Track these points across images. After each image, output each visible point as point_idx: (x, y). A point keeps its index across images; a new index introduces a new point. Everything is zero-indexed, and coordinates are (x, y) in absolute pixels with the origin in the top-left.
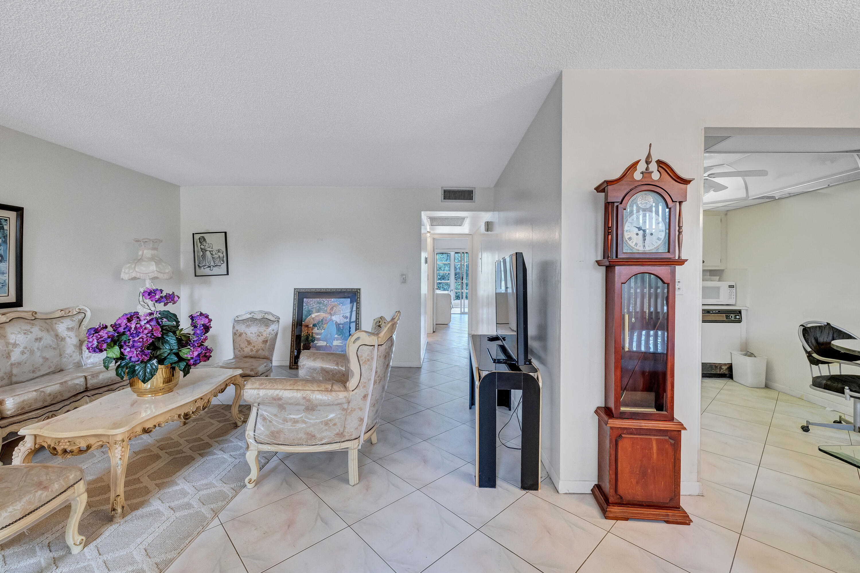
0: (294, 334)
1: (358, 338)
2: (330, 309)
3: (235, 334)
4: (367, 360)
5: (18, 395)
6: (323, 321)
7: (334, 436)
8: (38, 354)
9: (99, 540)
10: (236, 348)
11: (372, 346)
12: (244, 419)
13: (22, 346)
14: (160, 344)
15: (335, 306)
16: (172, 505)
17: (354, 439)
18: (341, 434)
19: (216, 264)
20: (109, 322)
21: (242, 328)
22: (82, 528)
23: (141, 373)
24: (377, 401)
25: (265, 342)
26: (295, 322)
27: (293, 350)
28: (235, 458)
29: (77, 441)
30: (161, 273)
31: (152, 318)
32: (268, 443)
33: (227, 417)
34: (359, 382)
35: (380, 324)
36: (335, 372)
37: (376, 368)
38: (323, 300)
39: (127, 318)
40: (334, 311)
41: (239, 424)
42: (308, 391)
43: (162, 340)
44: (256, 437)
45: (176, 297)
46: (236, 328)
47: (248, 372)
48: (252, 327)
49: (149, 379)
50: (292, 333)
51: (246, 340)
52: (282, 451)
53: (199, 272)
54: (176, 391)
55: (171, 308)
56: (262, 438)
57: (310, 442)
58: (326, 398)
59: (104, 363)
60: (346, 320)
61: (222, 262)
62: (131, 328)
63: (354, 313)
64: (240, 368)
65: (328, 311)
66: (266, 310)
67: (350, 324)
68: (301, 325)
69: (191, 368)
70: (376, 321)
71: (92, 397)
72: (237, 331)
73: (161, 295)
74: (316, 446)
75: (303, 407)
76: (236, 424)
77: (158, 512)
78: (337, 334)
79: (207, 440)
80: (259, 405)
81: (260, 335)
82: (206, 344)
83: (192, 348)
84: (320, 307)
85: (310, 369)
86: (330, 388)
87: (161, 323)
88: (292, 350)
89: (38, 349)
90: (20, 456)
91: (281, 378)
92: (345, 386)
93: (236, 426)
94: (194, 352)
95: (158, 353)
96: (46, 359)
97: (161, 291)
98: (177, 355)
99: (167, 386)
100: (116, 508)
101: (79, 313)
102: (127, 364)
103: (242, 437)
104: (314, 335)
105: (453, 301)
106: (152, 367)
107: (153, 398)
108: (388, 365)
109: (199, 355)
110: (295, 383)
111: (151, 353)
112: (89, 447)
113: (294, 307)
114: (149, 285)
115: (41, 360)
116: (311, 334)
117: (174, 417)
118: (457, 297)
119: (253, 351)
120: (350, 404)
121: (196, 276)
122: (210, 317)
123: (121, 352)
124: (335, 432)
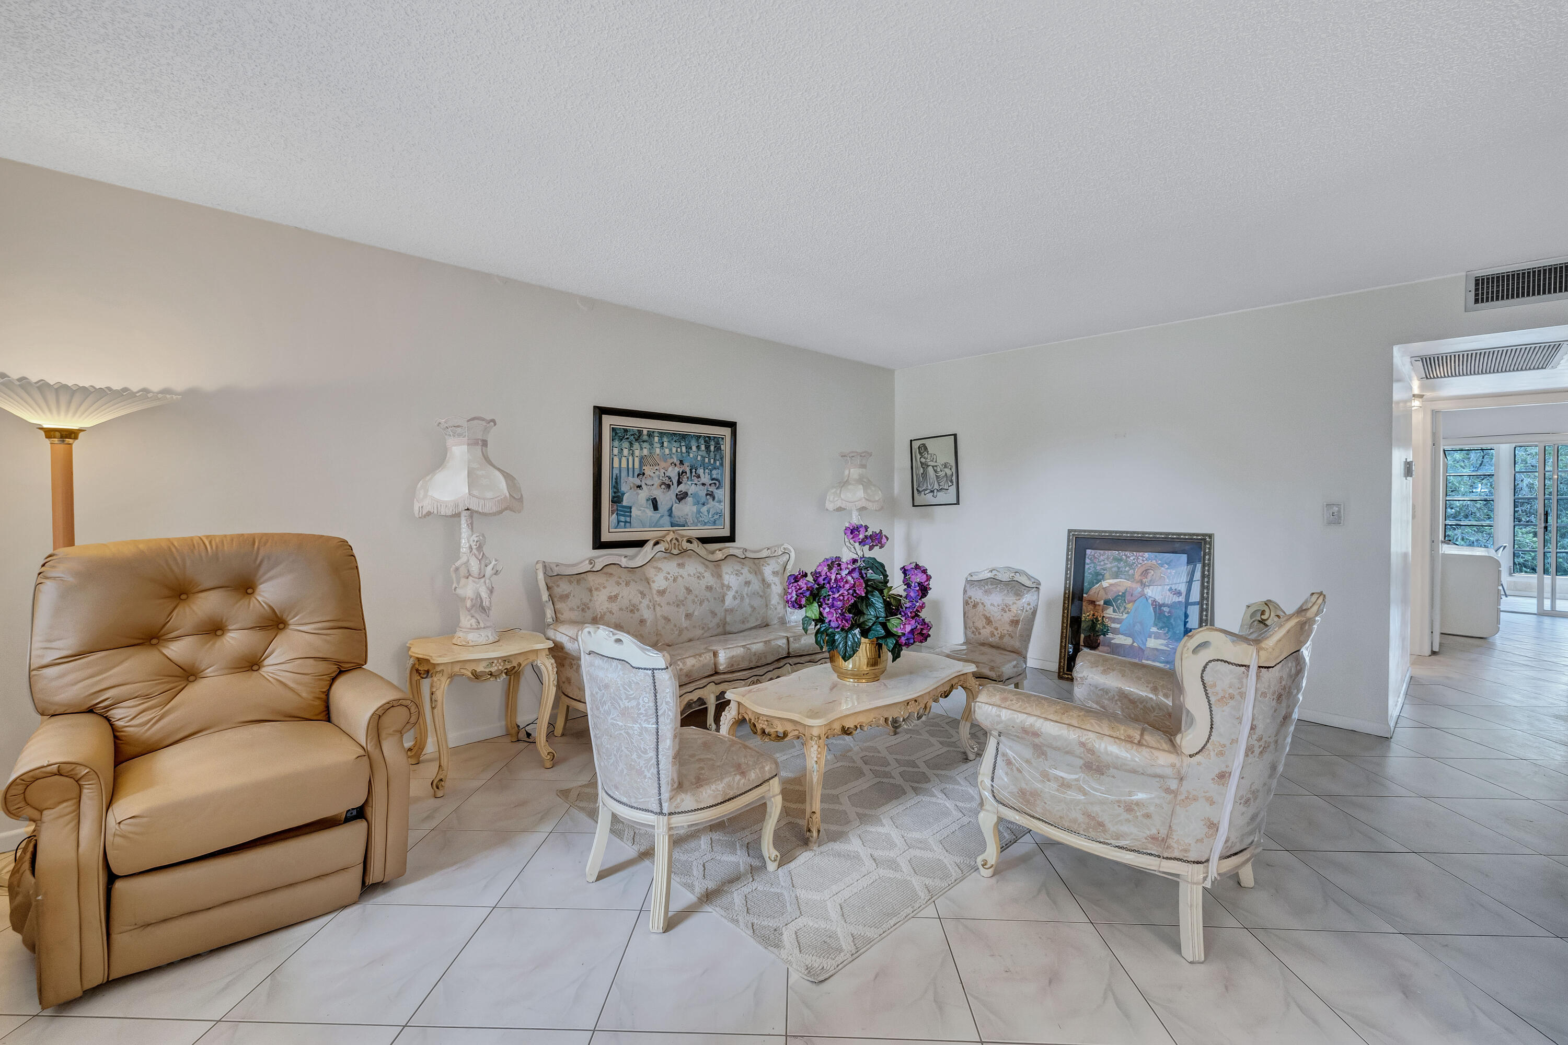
0: (1068, 615)
1: (1204, 645)
2: (1140, 574)
3: (966, 603)
4: (1227, 696)
5: (729, 648)
6: (1125, 597)
7: (1146, 838)
8: (747, 601)
9: (792, 865)
10: (967, 626)
11: (1243, 666)
12: (979, 749)
13: (735, 589)
14: (864, 607)
15: (1151, 568)
16: (876, 854)
17: (1194, 862)
18: (1162, 841)
19: (941, 487)
20: (809, 569)
21: (977, 594)
22: (778, 841)
23: (841, 646)
24: (1255, 793)
25: (1015, 622)
26: (1069, 592)
27: (1065, 645)
28: (963, 813)
29: (776, 722)
30: (870, 501)
31: (857, 568)
32: (1015, 809)
33: (953, 740)
34: (1208, 741)
35: (1264, 617)
36: (1149, 705)
37: (1253, 720)
38: (1126, 555)
39: (828, 565)
40: (1149, 578)
41: (971, 756)
42: (1090, 733)
43: (865, 600)
44: (995, 791)
45: (884, 537)
46: (970, 593)
47: (986, 671)
48: (993, 595)
49: (850, 657)
50: (1064, 613)
51: (984, 615)
52: (1039, 831)
53: (919, 499)
54: (884, 681)
55: (877, 554)
56: (1004, 795)
57: (1092, 834)
58: (1129, 756)
59: (803, 624)
60: (1176, 599)
61: (950, 484)
62: (831, 579)
63: (1196, 587)
64: (974, 662)
65: (1137, 577)
66: (1018, 566)
67: (1186, 608)
68: (1081, 599)
69: (902, 650)
70: (1252, 610)
71: (794, 666)
72: (970, 598)
73: (867, 534)
74: (1105, 846)
75: (1081, 762)
76: (966, 756)
77: (857, 857)
78: (1155, 625)
79: (923, 768)
80: (1000, 736)
81: (1005, 609)
82: (923, 614)
83: (903, 619)
84: (1119, 568)
85: (1097, 688)
86: (1138, 737)
87: (865, 576)
88: (1063, 644)
89: (747, 594)
90: (726, 725)
91: (1039, 696)
92: (1171, 740)
93: (966, 759)
94: (907, 626)
95: (862, 620)
96: (754, 609)
97: (866, 528)
98: (884, 626)
99: (873, 671)
100: (812, 829)
101: (784, 553)
102: (826, 630)
103: (973, 779)
104: (1106, 621)
105: (1505, 578)
106: (854, 639)
107: (856, 684)
108: (1287, 718)
109: (912, 631)
110: (1066, 710)
111: (853, 619)
112: (785, 734)
113: (1067, 564)
114: (856, 520)
115: (749, 610)
116: (1100, 619)
117: (879, 719)
118: (1520, 566)
119: (995, 636)
120: (1184, 782)
121: (914, 506)
122: (929, 573)
123: (820, 612)
124: (1148, 833)
